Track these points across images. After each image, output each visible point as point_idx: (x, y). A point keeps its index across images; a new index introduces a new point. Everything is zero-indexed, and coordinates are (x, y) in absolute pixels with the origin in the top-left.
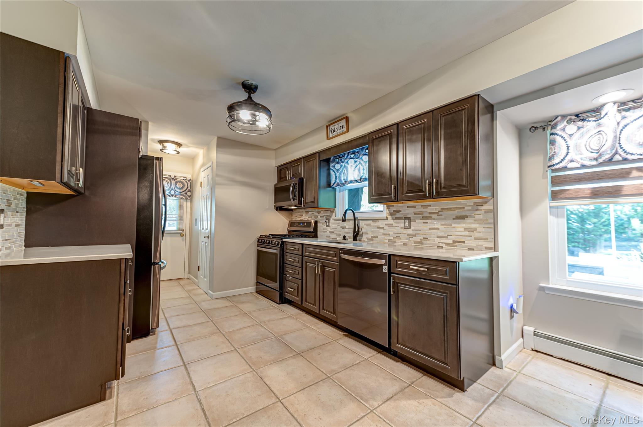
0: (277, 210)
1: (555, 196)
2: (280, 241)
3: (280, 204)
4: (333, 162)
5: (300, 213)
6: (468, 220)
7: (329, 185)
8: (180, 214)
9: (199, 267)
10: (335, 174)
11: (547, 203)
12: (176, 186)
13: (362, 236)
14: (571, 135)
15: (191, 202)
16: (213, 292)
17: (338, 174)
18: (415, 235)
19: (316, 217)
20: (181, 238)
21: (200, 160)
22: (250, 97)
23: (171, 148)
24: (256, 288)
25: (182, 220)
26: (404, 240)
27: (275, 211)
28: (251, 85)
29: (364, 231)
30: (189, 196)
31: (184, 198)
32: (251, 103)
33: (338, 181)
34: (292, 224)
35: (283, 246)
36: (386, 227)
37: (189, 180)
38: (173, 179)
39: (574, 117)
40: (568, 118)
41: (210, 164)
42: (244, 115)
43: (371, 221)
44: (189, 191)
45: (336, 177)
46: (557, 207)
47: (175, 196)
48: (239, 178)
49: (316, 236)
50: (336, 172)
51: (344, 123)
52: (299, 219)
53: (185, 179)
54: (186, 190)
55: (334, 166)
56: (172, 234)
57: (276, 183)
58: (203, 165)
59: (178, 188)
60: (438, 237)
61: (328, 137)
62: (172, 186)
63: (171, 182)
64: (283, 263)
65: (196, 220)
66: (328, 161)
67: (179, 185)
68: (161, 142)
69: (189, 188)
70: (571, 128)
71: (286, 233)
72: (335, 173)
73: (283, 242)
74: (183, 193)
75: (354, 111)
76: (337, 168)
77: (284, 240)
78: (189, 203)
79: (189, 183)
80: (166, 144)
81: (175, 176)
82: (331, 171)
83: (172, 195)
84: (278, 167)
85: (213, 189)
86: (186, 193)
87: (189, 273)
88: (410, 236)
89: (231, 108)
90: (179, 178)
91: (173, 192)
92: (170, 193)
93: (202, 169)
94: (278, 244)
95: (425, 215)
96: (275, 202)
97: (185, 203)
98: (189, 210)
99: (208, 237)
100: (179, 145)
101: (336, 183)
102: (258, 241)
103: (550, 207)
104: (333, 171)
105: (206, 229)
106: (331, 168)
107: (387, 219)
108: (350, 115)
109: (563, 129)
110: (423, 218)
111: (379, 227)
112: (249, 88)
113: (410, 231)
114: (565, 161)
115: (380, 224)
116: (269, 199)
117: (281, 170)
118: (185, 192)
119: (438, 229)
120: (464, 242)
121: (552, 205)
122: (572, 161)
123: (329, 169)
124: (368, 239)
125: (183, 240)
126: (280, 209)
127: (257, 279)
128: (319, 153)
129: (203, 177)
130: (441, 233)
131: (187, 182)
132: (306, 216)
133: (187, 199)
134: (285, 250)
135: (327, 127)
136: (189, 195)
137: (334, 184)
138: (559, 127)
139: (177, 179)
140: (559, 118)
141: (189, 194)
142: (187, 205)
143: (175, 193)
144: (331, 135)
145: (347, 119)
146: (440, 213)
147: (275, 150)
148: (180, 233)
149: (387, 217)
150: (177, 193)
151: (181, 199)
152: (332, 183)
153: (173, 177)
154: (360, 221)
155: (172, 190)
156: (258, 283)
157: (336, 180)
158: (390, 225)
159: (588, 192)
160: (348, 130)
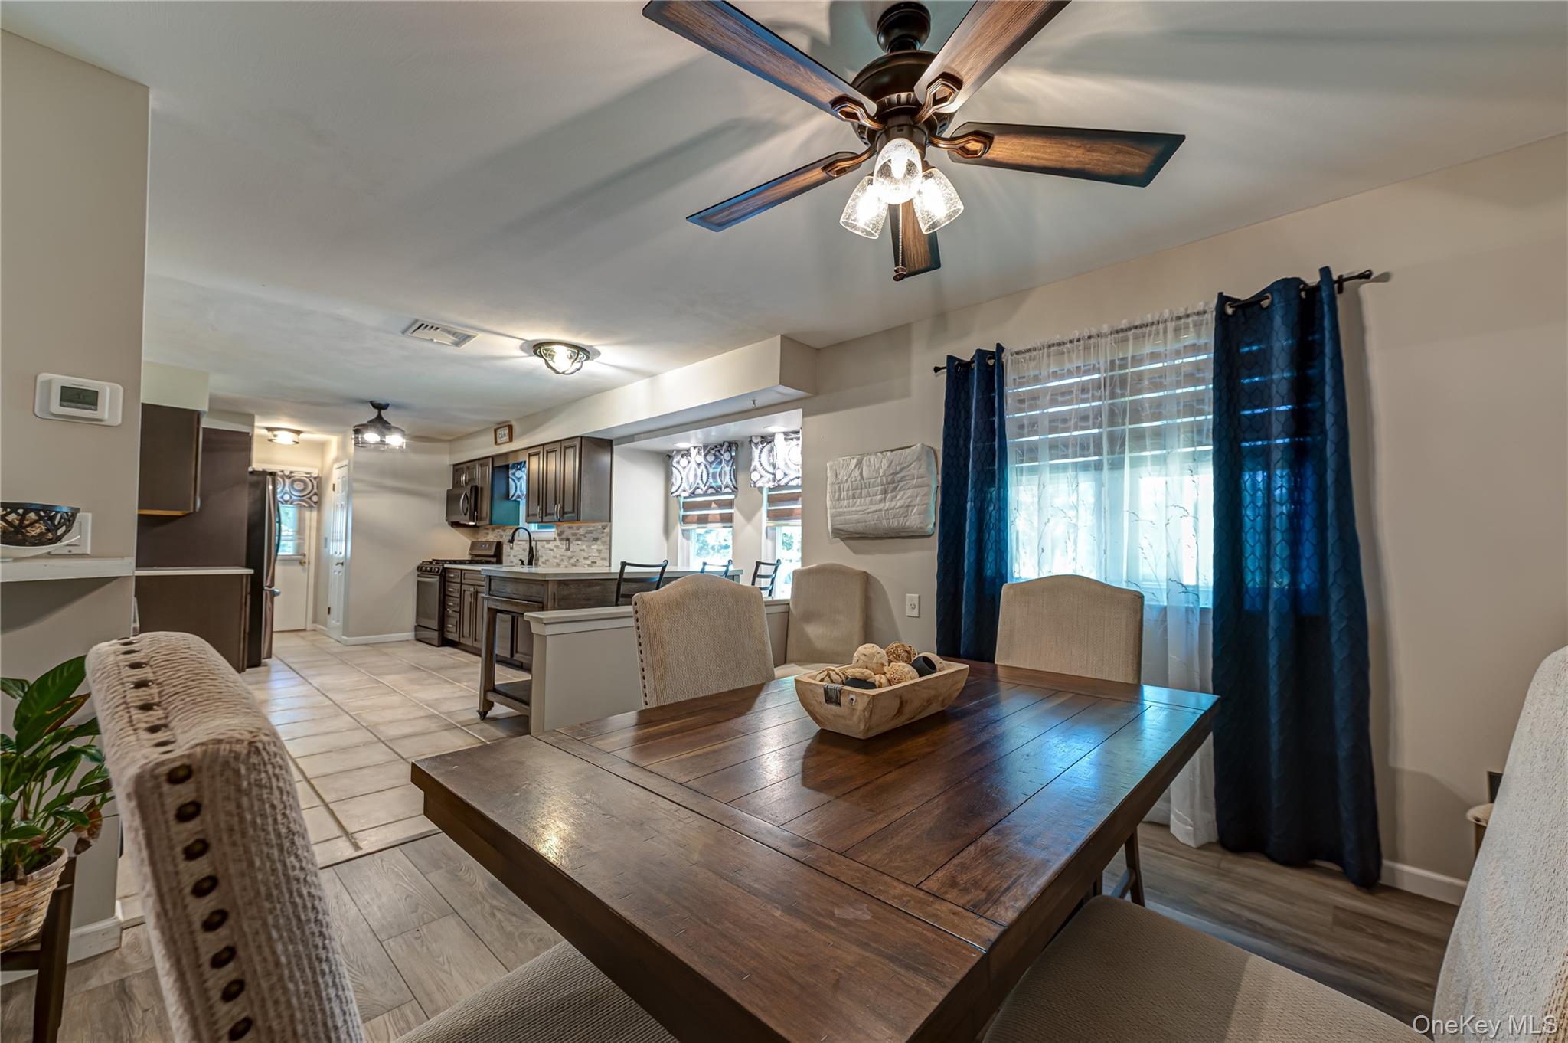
0: (452, 526)
1: (685, 520)
2: (441, 567)
3: (455, 519)
4: (513, 468)
5: (486, 531)
6: (599, 542)
7: (507, 497)
8: (300, 531)
9: (329, 609)
10: (515, 484)
11: (679, 528)
12: (293, 487)
13: (537, 560)
14: (684, 468)
15: (319, 510)
16: (348, 636)
17: (518, 484)
18: (571, 558)
19: (501, 536)
20: (300, 567)
21: (333, 452)
22: (379, 417)
23: (285, 438)
24: (416, 635)
25: (304, 539)
26: (566, 563)
27: (450, 527)
28: (380, 404)
29: (540, 553)
30: (315, 503)
31: (306, 505)
32: (380, 423)
33: (518, 492)
34: (474, 545)
35: (445, 574)
36: (555, 549)
37: (315, 478)
38: (287, 476)
39: (686, 452)
40: (682, 453)
41: (345, 462)
42: (371, 437)
43: (545, 543)
44: (315, 494)
45: (516, 488)
46: (688, 530)
47: (291, 503)
48: (389, 482)
49: (499, 561)
50: (516, 481)
51: (506, 431)
52: (484, 540)
53: (308, 476)
54: (310, 493)
55: (514, 474)
56: (288, 560)
57: (451, 488)
58: (337, 460)
59: (296, 490)
60: (585, 558)
61: (496, 443)
62: (287, 488)
63: (284, 481)
64: (445, 595)
65: (326, 539)
66: (507, 467)
67: (299, 486)
68: (270, 429)
69: (315, 490)
70: (684, 462)
71: (467, 557)
72: (514, 482)
73: (445, 570)
74: (304, 498)
75: (516, 420)
76: (519, 476)
77: (445, 566)
78: (315, 514)
79: (315, 483)
80: (276, 433)
81: (291, 472)
82: (510, 480)
83: (286, 502)
84: (454, 465)
85: (349, 497)
86: (310, 498)
87: (315, 621)
88: (570, 558)
89: (357, 431)
90: (297, 475)
91: (287, 497)
92: (282, 497)
93: (336, 466)
94: (438, 572)
95: (578, 536)
96: (447, 515)
97: (307, 514)
98: (314, 524)
99: (342, 564)
100: (298, 432)
101: (516, 495)
102: (418, 569)
103: (683, 531)
104: (513, 480)
105: (341, 553)
106: (510, 476)
107: (555, 540)
108: (514, 423)
109: (678, 462)
110: (578, 539)
111: (551, 550)
112: (379, 407)
113: (569, 553)
114: (680, 490)
115: (551, 545)
116: (438, 510)
117: (457, 470)
118: (308, 496)
119: (583, 550)
120: (596, 563)
121: (683, 528)
122: (684, 491)
123: (508, 477)
124: (543, 563)
125: (304, 570)
126: (455, 525)
127: (417, 622)
128: (493, 458)
129: (337, 476)
130: (586, 555)
131: (311, 481)
132: (492, 537)
133: (311, 506)
134: (447, 579)
135: (495, 431)
136: (315, 500)
137: (513, 496)
138: (675, 461)
139: (293, 476)
140: (674, 452)
141: (315, 498)
142: (311, 516)
143: (291, 497)
144: (499, 441)
145: (511, 427)
146: (587, 535)
147: (450, 441)
148: (300, 560)
149: (555, 538)
150: (294, 497)
151: (300, 507)
152: (511, 494)
153: (287, 473)
154: (538, 543)
155: (285, 493)
156: (419, 627)
157: (516, 491)
158: (557, 547)
159: (696, 518)
160: (511, 440)
